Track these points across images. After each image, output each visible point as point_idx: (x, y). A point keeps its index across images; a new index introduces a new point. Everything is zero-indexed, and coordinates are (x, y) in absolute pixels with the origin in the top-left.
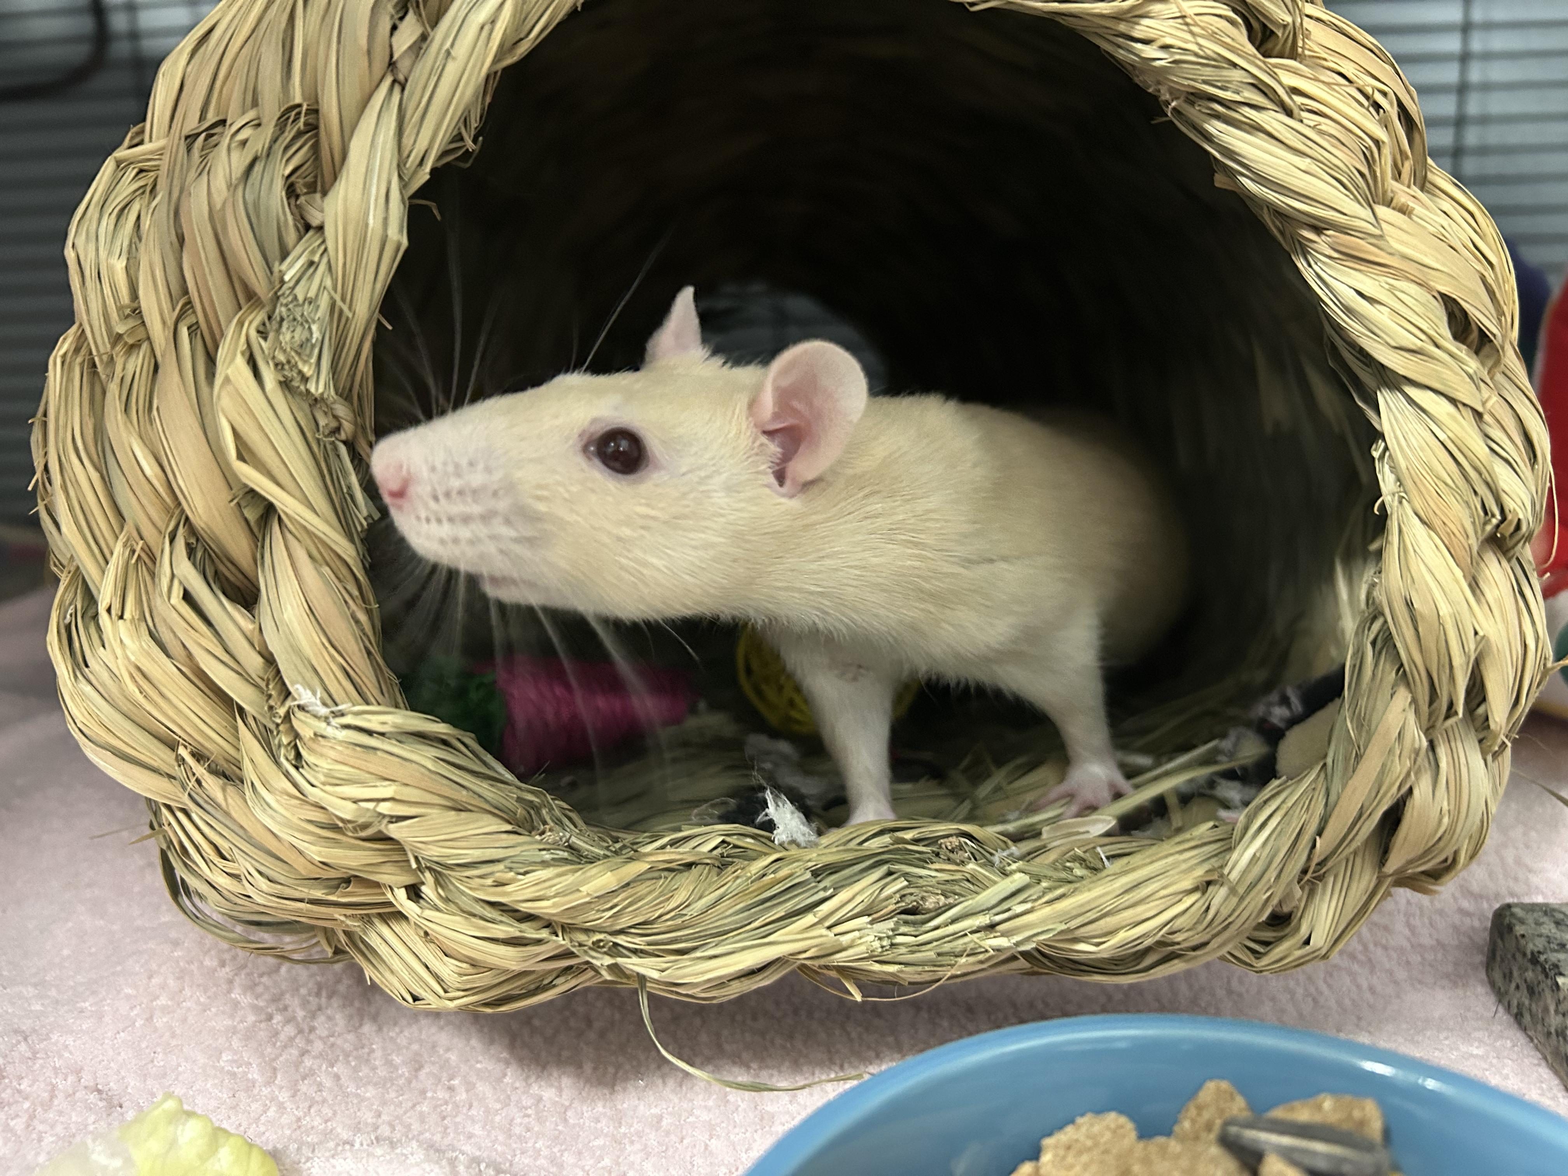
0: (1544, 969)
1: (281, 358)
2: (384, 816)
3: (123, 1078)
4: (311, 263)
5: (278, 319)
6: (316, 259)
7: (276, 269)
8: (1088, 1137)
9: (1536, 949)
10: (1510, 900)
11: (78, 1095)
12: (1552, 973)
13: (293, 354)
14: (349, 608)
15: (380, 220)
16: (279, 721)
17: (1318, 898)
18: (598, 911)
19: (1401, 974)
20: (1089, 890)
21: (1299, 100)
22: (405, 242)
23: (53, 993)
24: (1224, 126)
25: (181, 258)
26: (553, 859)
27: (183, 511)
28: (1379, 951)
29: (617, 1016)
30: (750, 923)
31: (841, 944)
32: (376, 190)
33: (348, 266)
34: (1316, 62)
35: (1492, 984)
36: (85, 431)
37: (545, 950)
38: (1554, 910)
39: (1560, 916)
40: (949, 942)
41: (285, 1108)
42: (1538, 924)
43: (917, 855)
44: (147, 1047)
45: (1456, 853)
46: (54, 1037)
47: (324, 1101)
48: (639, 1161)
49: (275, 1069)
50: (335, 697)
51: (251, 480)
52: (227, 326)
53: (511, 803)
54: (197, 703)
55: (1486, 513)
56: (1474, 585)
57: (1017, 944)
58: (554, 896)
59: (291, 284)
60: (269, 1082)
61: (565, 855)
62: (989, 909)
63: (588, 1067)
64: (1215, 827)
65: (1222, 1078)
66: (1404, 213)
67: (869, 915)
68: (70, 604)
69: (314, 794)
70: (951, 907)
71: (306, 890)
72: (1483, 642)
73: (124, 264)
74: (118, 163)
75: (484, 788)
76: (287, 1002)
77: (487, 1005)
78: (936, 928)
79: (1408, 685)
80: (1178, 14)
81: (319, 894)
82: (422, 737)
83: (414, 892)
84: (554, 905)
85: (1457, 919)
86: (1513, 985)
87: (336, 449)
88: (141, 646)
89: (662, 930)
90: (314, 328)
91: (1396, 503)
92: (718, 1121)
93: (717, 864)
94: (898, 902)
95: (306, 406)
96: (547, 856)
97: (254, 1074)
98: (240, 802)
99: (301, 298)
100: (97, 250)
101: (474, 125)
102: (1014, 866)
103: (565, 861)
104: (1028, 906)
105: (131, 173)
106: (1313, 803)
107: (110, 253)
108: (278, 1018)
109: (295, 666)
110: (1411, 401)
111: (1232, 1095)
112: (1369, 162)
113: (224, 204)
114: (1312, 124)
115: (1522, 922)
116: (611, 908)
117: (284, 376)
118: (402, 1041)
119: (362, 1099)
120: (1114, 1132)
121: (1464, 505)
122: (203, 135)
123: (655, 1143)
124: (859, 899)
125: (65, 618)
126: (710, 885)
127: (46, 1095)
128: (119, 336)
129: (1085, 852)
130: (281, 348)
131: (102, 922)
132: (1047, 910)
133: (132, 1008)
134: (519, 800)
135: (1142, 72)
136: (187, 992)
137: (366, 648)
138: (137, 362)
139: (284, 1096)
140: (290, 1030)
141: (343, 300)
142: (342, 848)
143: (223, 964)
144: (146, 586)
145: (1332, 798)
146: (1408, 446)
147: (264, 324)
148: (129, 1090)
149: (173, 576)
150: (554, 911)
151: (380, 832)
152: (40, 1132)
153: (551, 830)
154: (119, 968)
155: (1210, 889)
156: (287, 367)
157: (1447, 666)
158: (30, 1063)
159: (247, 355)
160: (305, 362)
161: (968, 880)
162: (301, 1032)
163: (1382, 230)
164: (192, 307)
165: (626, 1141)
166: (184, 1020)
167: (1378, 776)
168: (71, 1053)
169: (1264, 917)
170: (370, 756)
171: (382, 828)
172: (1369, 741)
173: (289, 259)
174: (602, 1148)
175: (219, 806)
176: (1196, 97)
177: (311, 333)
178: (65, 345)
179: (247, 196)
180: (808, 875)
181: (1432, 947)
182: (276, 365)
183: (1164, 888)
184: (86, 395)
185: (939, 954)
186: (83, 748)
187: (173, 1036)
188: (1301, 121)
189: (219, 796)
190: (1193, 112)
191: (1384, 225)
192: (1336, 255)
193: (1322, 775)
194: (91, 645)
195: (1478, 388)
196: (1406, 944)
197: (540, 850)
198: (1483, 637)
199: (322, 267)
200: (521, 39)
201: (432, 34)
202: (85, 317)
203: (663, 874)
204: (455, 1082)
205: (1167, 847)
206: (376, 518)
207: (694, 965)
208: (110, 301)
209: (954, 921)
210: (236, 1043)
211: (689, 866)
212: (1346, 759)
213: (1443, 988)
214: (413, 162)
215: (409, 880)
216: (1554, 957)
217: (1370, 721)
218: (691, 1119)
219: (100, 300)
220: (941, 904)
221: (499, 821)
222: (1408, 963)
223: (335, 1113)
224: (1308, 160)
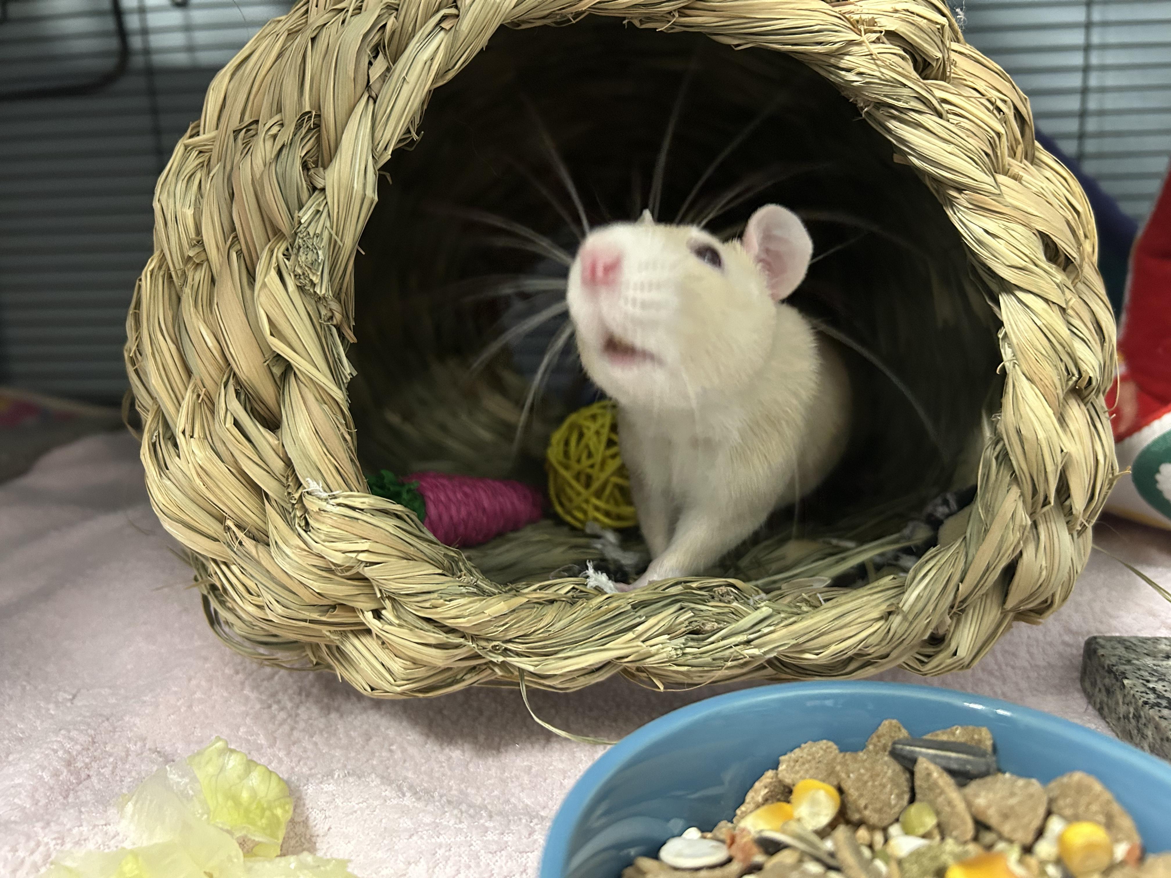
0: (1115, 675)
1: (299, 271)
2: (362, 562)
3: (174, 744)
4: (318, 211)
5: (297, 247)
6: (321, 209)
7: (296, 215)
8: (809, 755)
9: (1110, 663)
10: (1096, 634)
11: (145, 754)
12: (1120, 678)
13: (307, 269)
14: (339, 431)
15: (361, 186)
16: (294, 502)
17: (961, 625)
18: (496, 626)
19: (1024, 685)
20: (812, 618)
21: (947, 107)
22: (376, 199)
23: (122, 691)
24: (898, 124)
25: (232, 207)
26: (467, 592)
27: (232, 369)
28: (1009, 669)
29: (500, 708)
30: (592, 637)
31: (650, 652)
32: (359, 167)
33: (340, 214)
34: (959, 82)
35: (1084, 691)
36: (166, 319)
37: (461, 653)
38: (1125, 640)
39: (1128, 644)
40: (720, 652)
41: (283, 761)
42: (1114, 648)
43: (699, 597)
44: (189, 725)
45: (1053, 595)
46: (127, 719)
47: (308, 758)
48: (517, 792)
49: (275, 739)
50: (331, 487)
51: (279, 349)
52: (261, 253)
53: (441, 558)
54: (240, 493)
55: (1069, 374)
56: (1062, 420)
57: (765, 653)
58: (468, 616)
59: (305, 225)
60: (272, 745)
61: (475, 590)
62: (746, 631)
63: (481, 738)
64: (894, 578)
65: (893, 718)
66: (1016, 180)
67: (669, 634)
68: (155, 430)
69: (318, 548)
70: (722, 629)
71: (308, 614)
72: (1067, 456)
73: (192, 212)
74: (186, 147)
75: (424, 546)
76: (280, 698)
77: (420, 691)
78: (713, 643)
79: (1018, 485)
80: (868, 53)
81: (315, 616)
82: (385, 512)
83: (377, 614)
84: (468, 622)
85: (1061, 648)
86: (1097, 689)
87: (330, 330)
88: (206, 454)
89: (536, 640)
90: (320, 252)
91: (1011, 367)
92: (569, 768)
93: (570, 601)
94: (687, 627)
95: (313, 302)
96: (464, 590)
97: (262, 740)
98: (266, 555)
99: (312, 234)
100: (175, 203)
101: (416, 123)
102: (762, 604)
103: (475, 594)
104: (772, 628)
105: (194, 153)
106: (957, 561)
107: (183, 205)
108: (275, 707)
109: (306, 467)
110: (1020, 301)
111: (899, 728)
112: (993, 146)
113: (262, 175)
114: (955, 122)
115: (1103, 647)
116: (503, 625)
117: (301, 283)
118: (357, 723)
119: (333, 756)
120: (825, 751)
121: (1054, 368)
122: (244, 130)
123: (527, 782)
124: (662, 624)
125: (152, 438)
126: (566, 613)
127: (123, 754)
128: (190, 258)
129: (809, 597)
130: (299, 265)
131: (154, 647)
132: (784, 631)
133: (178, 700)
134: (445, 555)
135: (846, 88)
136: (215, 689)
137: (350, 457)
138: (200, 275)
139: (281, 754)
140: (282, 715)
141: (337, 234)
142: (333, 584)
143: (237, 673)
144: (207, 418)
145: (970, 558)
146: (1018, 329)
147: (287, 250)
148: (179, 752)
149: (227, 409)
150: (467, 625)
151: (358, 573)
152: (121, 777)
153: (465, 575)
154: (168, 675)
155: (891, 617)
156: (302, 277)
157: (1043, 472)
158: (111, 734)
159: (277, 269)
160: (314, 274)
161: (733, 613)
162: (290, 716)
163: (1001, 191)
164: (238, 239)
165: (509, 780)
166: (214, 707)
167: (999, 543)
168: (138, 728)
169: (926, 637)
170: (354, 523)
171: (360, 570)
172: (993, 521)
173: (304, 209)
174: (493, 785)
175: (253, 557)
176: (880, 105)
177: (318, 257)
178: (152, 264)
179: (278, 169)
180: (629, 607)
181: (1045, 668)
182: (295, 276)
183: (860, 617)
184: (166, 296)
185: (714, 659)
186: (162, 523)
187: (207, 717)
188: (948, 121)
189: (253, 552)
190: (879, 114)
191: (1002, 188)
192: (971, 206)
193: (963, 544)
194: (170, 455)
195: (1063, 292)
196: (1026, 664)
197: (459, 586)
198: (1067, 453)
199: (325, 214)
200: (449, 70)
201: (393, 68)
202: (166, 245)
203: (536, 606)
204: (394, 748)
205: (863, 591)
206: (354, 375)
207: (556, 662)
208: (183, 236)
209: (724, 638)
210: (248, 720)
211: (552, 602)
212: (979, 532)
213: (1052, 694)
214: (380, 149)
215: (374, 606)
216: (1122, 668)
217: (993, 508)
218: (551, 768)
219: (177, 235)
220: (715, 627)
221: (433, 567)
222: (1028, 677)
223: (316, 765)
224: (953, 146)
